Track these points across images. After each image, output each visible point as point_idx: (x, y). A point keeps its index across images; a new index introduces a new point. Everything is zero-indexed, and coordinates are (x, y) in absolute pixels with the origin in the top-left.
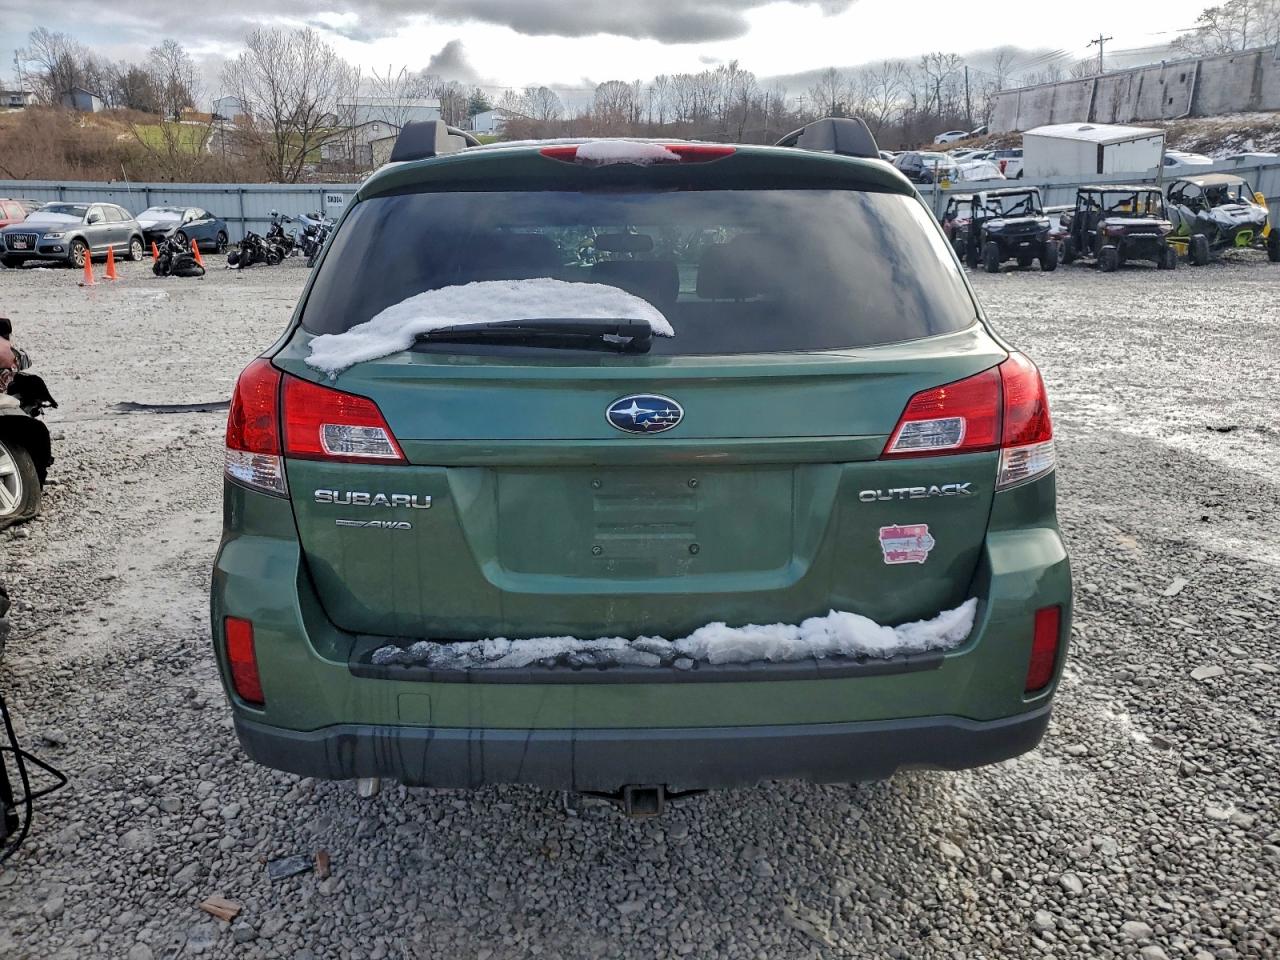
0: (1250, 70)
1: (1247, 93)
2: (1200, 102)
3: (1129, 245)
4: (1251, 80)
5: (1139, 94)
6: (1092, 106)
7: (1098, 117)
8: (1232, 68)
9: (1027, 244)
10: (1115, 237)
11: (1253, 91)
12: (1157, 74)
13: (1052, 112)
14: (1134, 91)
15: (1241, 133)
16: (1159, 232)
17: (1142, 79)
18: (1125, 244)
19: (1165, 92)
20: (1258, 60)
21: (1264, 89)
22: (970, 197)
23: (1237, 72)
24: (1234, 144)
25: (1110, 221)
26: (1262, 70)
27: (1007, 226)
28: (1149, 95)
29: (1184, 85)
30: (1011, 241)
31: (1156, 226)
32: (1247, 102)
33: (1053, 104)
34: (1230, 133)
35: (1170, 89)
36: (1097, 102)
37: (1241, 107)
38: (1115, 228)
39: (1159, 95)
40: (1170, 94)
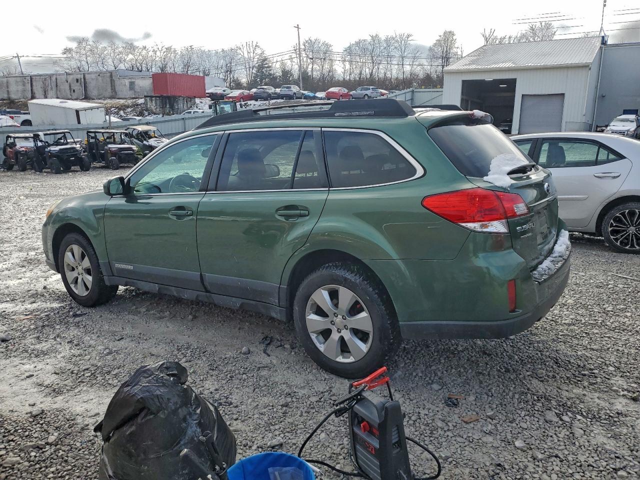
0: (109, 80)
1: (109, 90)
2: (89, 92)
3: (123, 157)
4: (110, 85)
5: (57, 86)
6: (32, 90)
7: (37, 95)
8: (100, 78)
9: (73, 158)
10: (114, 154)
11: (112, 89)
12: (64, 78)
13: (8, 91)
14: (54, 84)
15: (117, 108)
16: (133, 150)
17: (56, 79)
18: (121, 157)
19: (70, 86)
20: (111, 76)
21: (116, 90)
22: (32, 135)
23: (102, 80)
24: (115, 112)
25: (110, 146)
26: (114, 81)
27: (60, 149)
28: (62, 87)
29: (79, 84)
30: (65, 158)
31: (131, 148)
32: (111, 94)
33: (8, 87)
34: (111, 107)
35: (72, 85)
36: (34, 88)
37: (108, 96)
38: (114, 149)
39: (67, 88)
40: (73, 88)
